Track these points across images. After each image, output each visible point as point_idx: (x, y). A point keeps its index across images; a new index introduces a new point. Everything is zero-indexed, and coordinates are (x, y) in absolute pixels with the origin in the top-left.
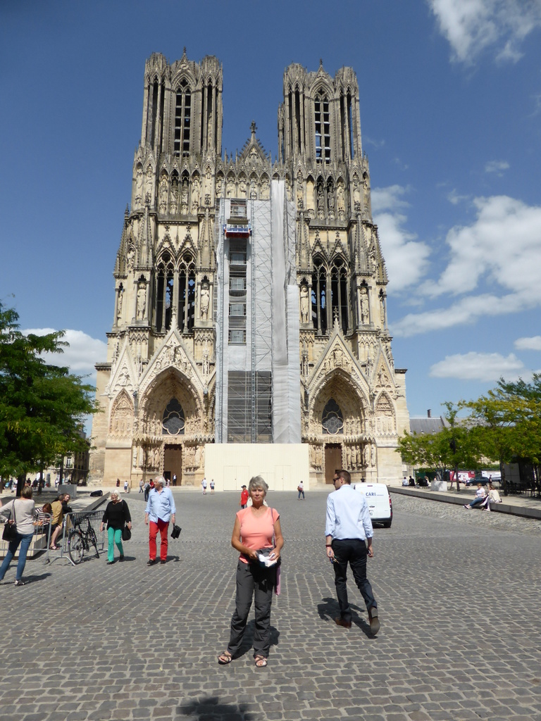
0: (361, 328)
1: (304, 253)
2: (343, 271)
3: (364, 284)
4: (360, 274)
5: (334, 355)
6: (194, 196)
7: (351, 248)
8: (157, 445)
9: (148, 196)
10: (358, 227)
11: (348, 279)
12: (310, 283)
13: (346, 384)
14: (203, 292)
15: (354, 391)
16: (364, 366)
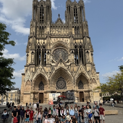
0: (87, 62)
1: (72, 45)
2: (82, 49)
3: (87, 52)
4: (86, 49)
5: (81, 69)
6: (45, 32)
7: (84, 43)
8: (37, 93)
9: (34, 32)
10: (85, 38)
11: (83, 51)
12: (74, 52)
13: (84, 76)
14: (48, 55)
15: (86, 78)
16: (88, 72)
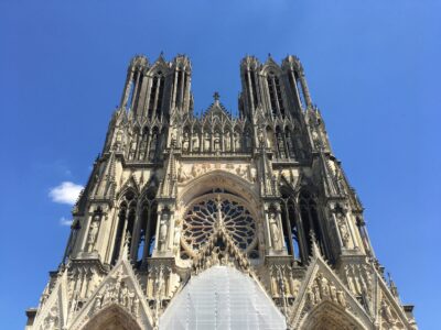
0: (344, 253)
2: (312, 202)
4: (332, 199)
12: (279, 208)
13: (340, 323)
14: (163, 222)
